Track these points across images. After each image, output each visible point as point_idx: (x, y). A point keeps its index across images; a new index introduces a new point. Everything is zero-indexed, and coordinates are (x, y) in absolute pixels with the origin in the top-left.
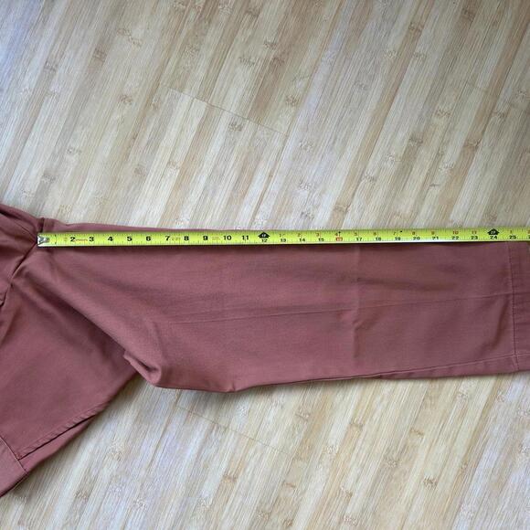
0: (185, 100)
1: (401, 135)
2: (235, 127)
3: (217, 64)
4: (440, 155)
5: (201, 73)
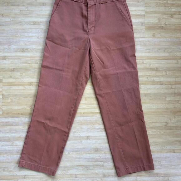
0: (144, 8)
1: (157, 65)
2: (142, 24)
3: (155, 13)
4: (156, 77)
5: (151, 10)
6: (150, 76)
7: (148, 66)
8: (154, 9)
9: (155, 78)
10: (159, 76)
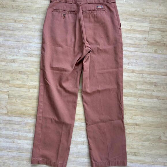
0: (148, 25)
1: (156, 80)
2: (145, 39)
3: (159, 30)
4: (154, 91)
5: (156, 26)
6: (148, 90)
7: (147, 80)
8: (158, 26)
9: (153, 93)
10: (157, 91)
